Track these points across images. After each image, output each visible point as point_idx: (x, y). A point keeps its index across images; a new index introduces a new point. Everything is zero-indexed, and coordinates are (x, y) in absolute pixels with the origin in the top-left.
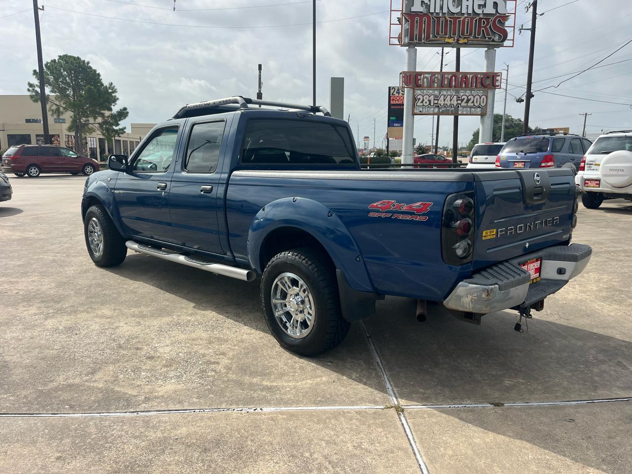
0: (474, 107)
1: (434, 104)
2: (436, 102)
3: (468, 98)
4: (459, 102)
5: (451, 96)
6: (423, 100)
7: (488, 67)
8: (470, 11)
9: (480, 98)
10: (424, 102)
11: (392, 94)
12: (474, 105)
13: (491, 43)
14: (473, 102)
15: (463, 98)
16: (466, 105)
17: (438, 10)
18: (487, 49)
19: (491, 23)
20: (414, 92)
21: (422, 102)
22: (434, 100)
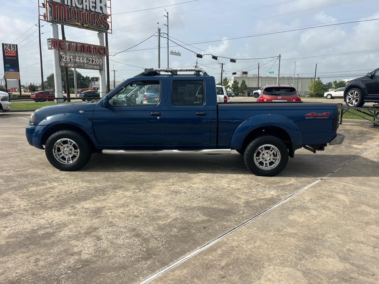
0: (96, 65)
1: (73, 61)
2: (74, 60)
3: (92, 60)
4: (88, 61)
5: (83, 57)
6: (66, 58)
7: (100, 43)
8: (88, 9)
9: (99, 60)
10: (67, 59)
11: (6, 49)
12: (96, 64)
13: (101, 29)
14: (95, 62)
15: (90, 59)
16: (91, 63)
17: (69, 4)
18: (98, 32)
19: (100, 18)
20: (59, 53)
21: (66, 59)
22: (73, 58)
